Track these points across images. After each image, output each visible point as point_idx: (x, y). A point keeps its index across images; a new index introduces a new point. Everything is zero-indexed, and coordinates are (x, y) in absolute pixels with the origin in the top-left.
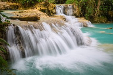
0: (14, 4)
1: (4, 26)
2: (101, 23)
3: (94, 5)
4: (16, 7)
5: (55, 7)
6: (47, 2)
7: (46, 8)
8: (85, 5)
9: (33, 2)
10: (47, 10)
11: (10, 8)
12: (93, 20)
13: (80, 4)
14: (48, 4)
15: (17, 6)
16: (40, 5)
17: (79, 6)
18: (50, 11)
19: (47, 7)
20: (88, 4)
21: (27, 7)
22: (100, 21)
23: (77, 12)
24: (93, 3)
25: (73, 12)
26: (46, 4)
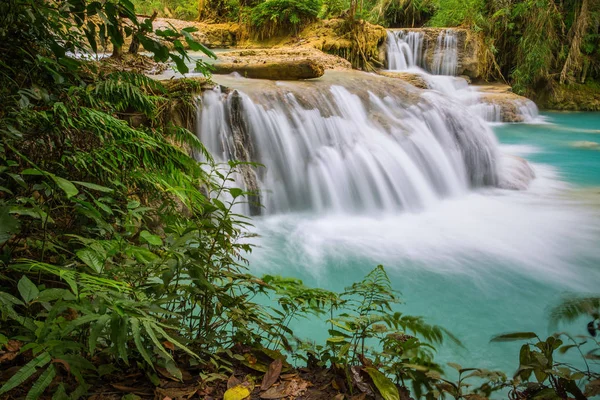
0: (224, 27)
1: (189, 90)
2: (585, 110)
3: (558, 29)
4: (229, 37)
5: (382, 39)
6: (351, 18)
7: (347, 43)
8: (516, 29)
9: (294, 19)
10: (351, 49)
11: (207, 42)
12: (546, 99)
13: (490, 27)
14: (358, 23)
15: (234, 35)
16: (323, 30)
17: (486, 33)
18: (360, 55)
19: (352, 39)
20: (528, 28)
21: (272, 37)
22: (579, 103)
23: (475, 60)
24: (550, 22)
25: (461, 59)
26: (346, 25)
